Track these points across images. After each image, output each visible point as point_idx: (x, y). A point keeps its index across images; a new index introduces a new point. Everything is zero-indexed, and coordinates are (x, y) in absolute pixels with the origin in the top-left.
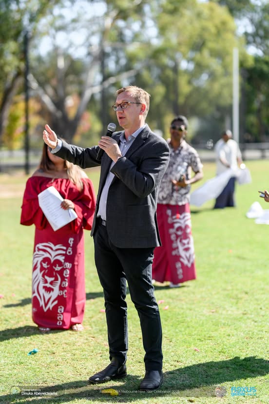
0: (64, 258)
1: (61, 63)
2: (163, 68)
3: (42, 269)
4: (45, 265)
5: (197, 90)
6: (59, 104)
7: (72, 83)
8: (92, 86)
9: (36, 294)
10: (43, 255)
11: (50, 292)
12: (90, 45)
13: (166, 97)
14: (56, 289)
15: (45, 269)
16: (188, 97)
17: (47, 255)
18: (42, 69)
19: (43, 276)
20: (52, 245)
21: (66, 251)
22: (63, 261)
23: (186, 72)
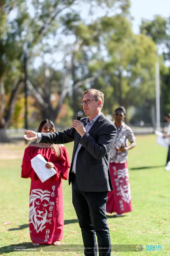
0: (49, 198)
1: (48, 73)
2: (112, 76)
3: (36, 205)
4: (38, 203)
5: (133, 89)
6: (47, 99)
7: (54, 85)
8: (67, 88)
9: (32, 222)
10: (36, 197)
11: (41, 220)
12: (66, 62)
13: (114, 94)
14: (45, 218)
15: (37, 206)
16: (128, 94)
17: (38, 197)
18: (36, 76)
19: (36, 210)
20: (41, 191)
21: (50, 194)
22: (48, 201)
23: (126, 78)
